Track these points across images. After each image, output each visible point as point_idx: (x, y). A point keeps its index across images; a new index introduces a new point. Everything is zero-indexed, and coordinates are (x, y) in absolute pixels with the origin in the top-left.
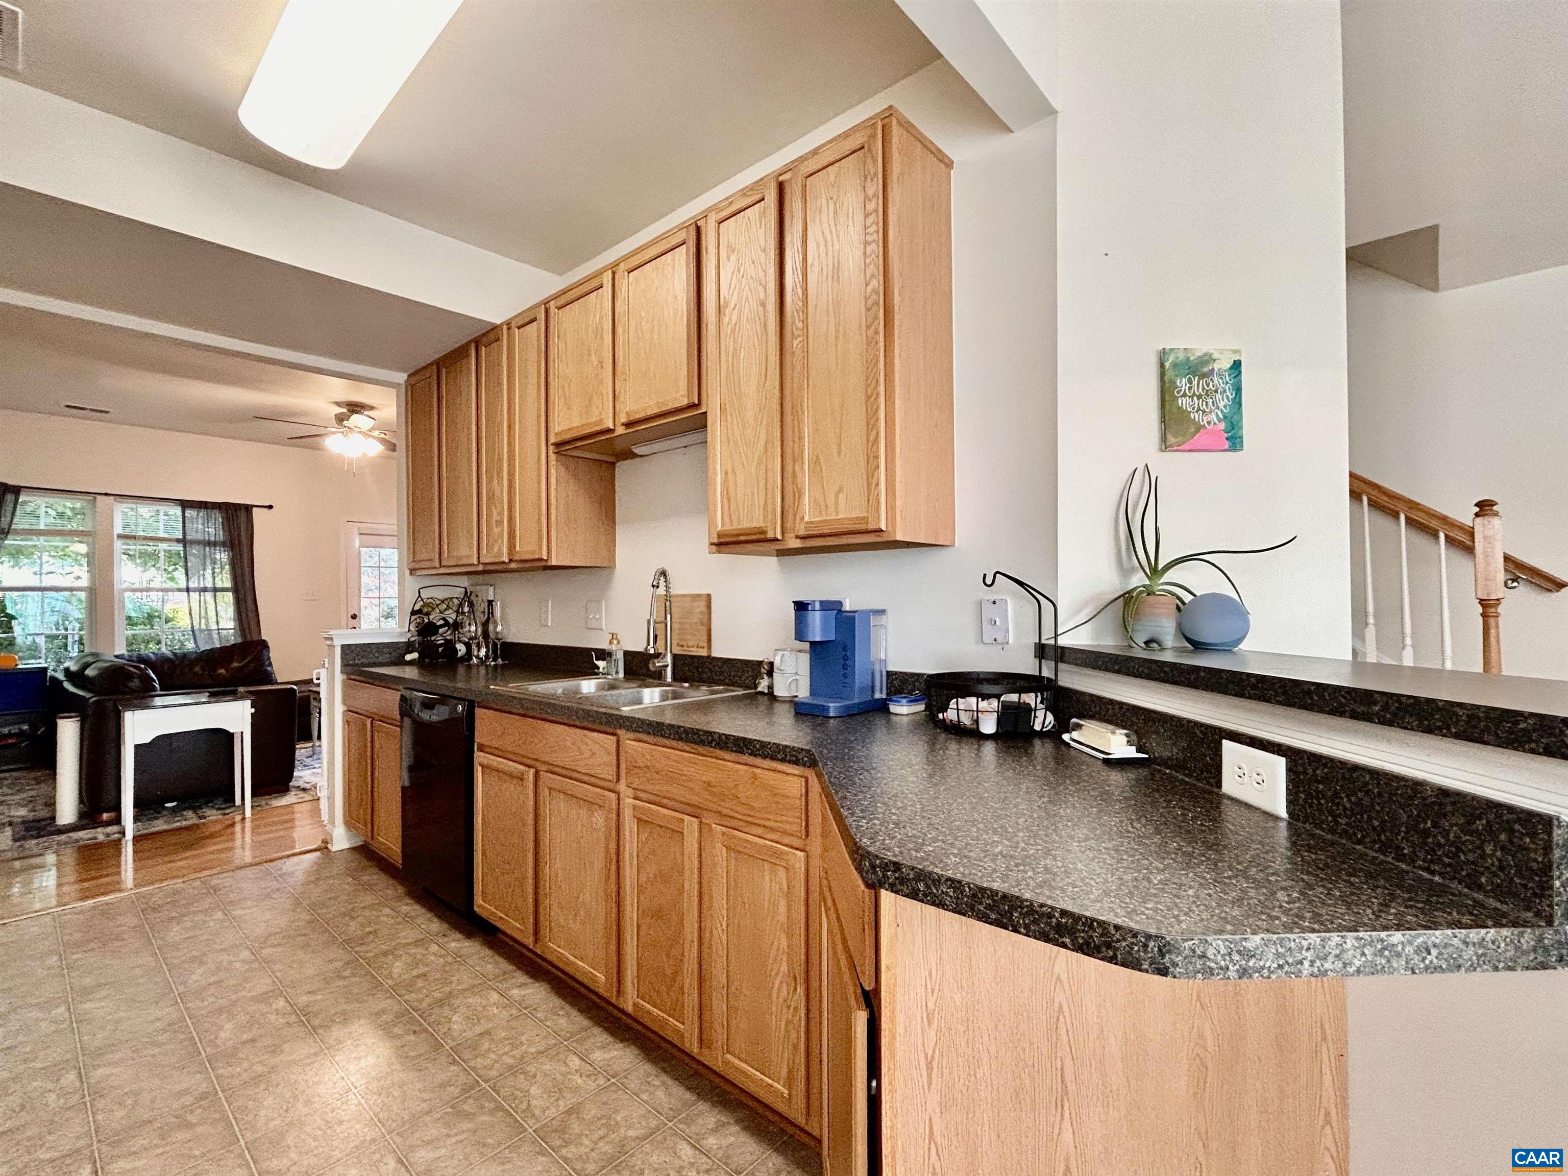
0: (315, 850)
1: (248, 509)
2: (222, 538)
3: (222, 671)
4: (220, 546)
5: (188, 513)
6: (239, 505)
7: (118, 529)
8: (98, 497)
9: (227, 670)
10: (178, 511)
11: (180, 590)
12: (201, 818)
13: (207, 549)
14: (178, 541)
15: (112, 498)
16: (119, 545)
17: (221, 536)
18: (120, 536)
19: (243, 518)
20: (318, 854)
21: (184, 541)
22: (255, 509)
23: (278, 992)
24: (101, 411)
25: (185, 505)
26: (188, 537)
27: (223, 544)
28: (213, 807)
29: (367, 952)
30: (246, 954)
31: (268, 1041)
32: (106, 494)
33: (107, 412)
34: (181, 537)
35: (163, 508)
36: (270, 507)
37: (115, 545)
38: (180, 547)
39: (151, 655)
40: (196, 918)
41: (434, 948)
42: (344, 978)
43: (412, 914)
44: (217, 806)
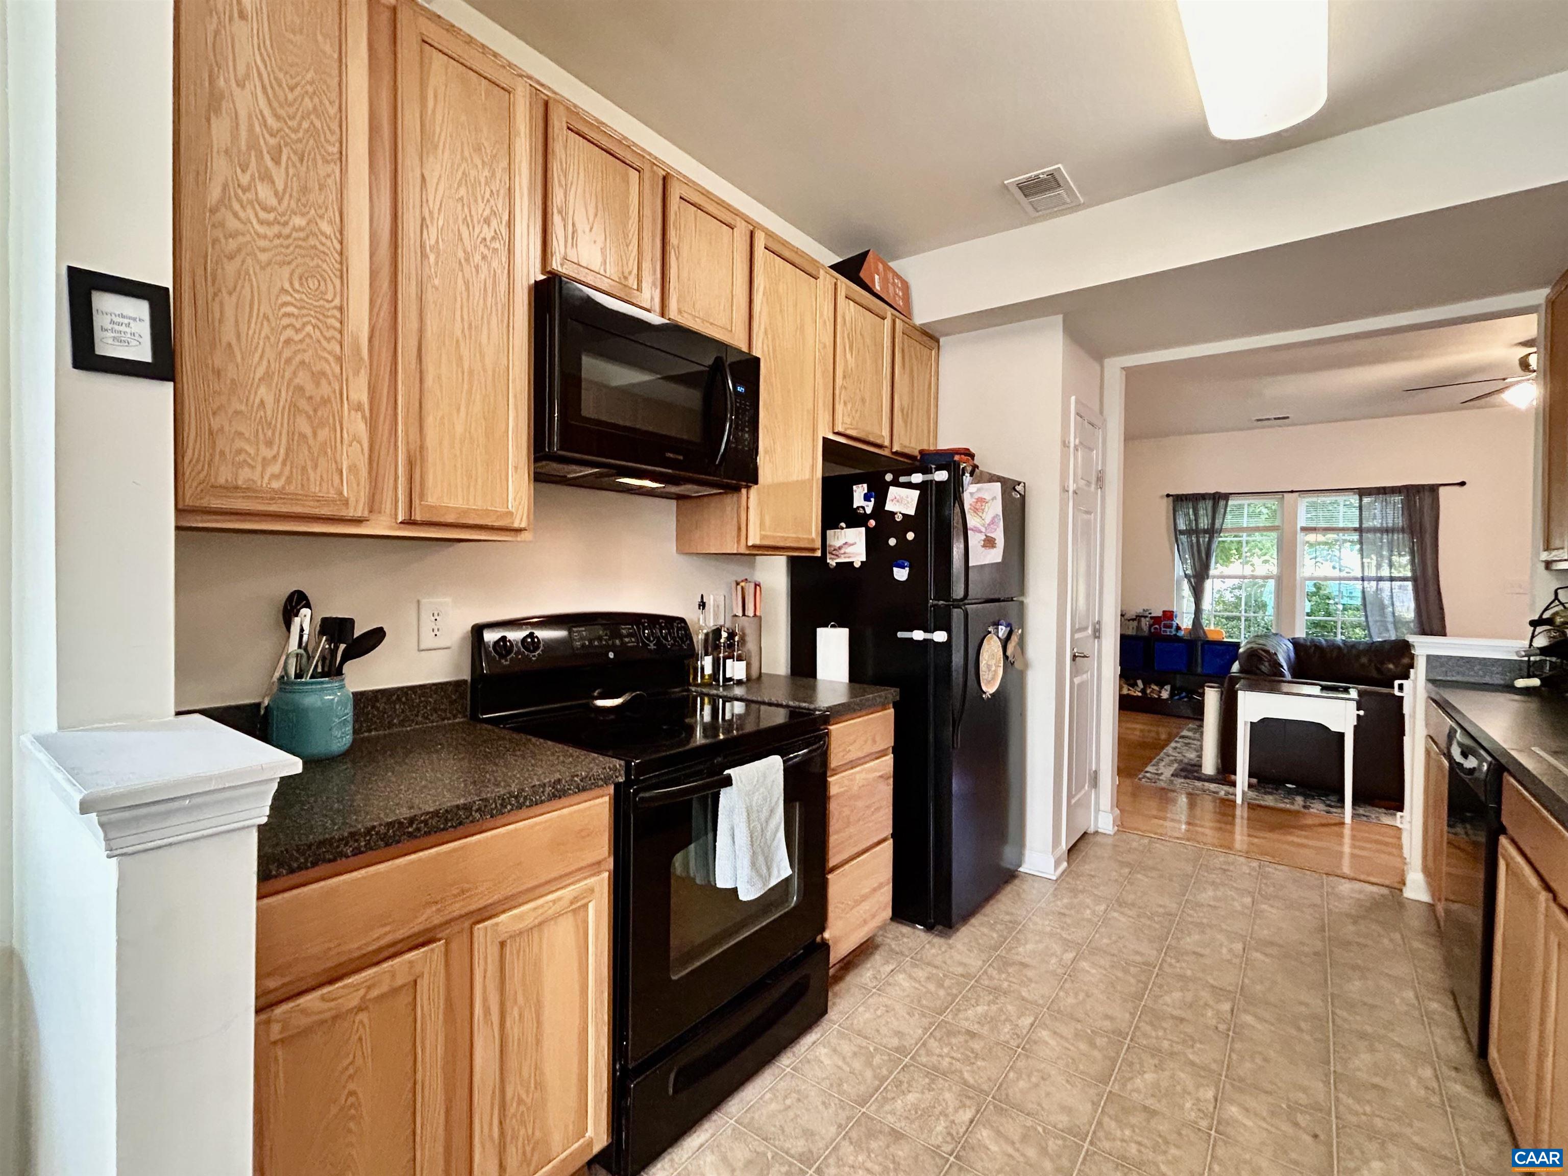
0: (1387, 886)
1: (1433, 489)
2: (1401, 524)
3: (1391, 666)
4: (1398, 532)
5: (1366, 500)
6: (1423, 486)
7: (1302, 522)
8: (1285, 495)
9: (1396, 667)
10: (1354, 499)
11: (1356, 579)
12: (1305, 807)
13: (1385, 536)
14: (1355, 530)
15: (1297, 494)
16: (1301, 537)
17: (1400, 522)
18: (1304, 529)
19: (1428, 501)
20: (1385, 891)
21: (1360, 530)
22: (1442, 490)
23: (1232, 995)
24: (1279, 418)
25: (1362, 492)
26: (1365, 525)
27: (1403, 530)
28: (1324, 802)
29: (1345, 1020)
30: (1238, 947)
31: (1189, 1029)
32: (1292, 492)
33: (1288, 418)
34: (1357, 525)
35: (1341, 498)
36: (1463, 484)
37: (1298, 536)
38: (1356, 537)
39: (1323, 641)
40: (1230, 893)
41: (1427, 1073)
42: (1299, 1029)
43: (1436, 1017)
44: (1328, 802)
